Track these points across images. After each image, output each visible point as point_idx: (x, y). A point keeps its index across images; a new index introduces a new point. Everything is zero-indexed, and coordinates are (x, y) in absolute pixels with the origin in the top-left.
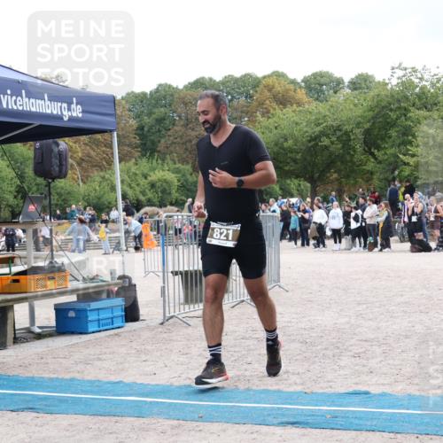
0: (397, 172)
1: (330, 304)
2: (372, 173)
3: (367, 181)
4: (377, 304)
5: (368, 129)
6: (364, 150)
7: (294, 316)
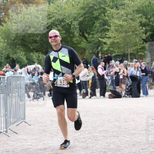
0: (99, 48)
1: (57, 133)
2: (84, 49)
3: (81, 54)
4: (87, 132)
5: (82, 21)
6: (80, 34)
7: (34, 141)
